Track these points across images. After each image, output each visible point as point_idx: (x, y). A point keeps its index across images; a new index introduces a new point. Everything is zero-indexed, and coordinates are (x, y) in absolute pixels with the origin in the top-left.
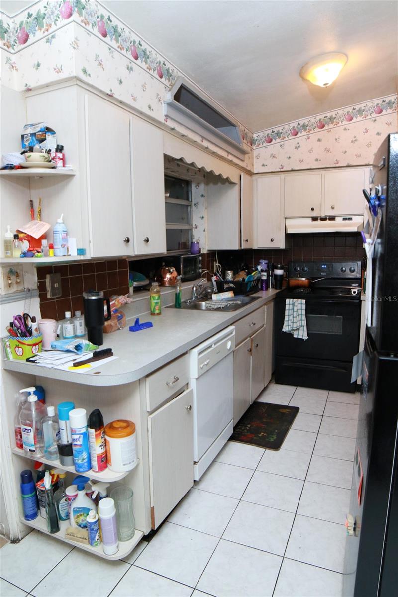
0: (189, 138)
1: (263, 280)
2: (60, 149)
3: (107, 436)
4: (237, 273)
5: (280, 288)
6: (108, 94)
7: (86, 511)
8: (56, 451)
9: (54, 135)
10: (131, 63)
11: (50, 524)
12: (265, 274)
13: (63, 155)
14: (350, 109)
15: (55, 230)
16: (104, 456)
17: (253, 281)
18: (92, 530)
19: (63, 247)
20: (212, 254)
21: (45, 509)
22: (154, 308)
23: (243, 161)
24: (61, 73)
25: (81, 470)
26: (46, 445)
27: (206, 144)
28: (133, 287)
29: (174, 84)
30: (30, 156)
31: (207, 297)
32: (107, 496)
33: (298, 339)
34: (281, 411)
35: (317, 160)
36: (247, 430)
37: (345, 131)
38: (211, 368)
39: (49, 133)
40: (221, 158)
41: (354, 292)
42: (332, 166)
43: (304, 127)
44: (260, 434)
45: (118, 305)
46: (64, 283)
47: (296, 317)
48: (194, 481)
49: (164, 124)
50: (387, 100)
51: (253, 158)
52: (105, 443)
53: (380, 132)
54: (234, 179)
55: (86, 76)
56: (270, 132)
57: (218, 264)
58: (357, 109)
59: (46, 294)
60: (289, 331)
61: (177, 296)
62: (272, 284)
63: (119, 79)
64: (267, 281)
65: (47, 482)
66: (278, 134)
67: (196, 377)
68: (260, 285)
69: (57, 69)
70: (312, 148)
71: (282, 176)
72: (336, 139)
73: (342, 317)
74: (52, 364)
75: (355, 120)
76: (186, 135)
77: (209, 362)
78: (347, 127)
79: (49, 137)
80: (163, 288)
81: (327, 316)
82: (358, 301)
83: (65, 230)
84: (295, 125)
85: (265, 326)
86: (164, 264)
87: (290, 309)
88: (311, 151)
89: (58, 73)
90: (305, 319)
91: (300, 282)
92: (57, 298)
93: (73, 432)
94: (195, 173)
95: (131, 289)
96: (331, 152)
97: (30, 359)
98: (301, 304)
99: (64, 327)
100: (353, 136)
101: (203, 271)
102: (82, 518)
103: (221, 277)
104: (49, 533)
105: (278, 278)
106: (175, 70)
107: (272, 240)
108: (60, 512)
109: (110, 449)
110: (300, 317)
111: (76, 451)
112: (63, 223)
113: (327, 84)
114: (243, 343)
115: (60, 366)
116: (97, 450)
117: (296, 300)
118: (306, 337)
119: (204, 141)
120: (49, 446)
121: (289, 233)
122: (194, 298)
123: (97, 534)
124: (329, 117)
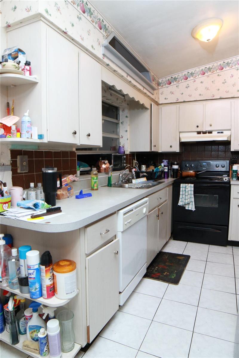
0: (119, 73)
1: (165, 172)
2: (28, 64)
3: (55, 271)
4: (148, 167)
5: (176, 178)
6: (63, 31)
7: (38, 328)
8: (17, 282)
9: (24, 55)
10: (80, 14)
11: (11, 337)
12: (167, 168)
13: (30, 68)
14: (222, 63)
15: (22, 121)
16: (52, 286)
17: (159, 172)
18: (42, 343)
19: (28, 133)
20: (133, 154)
21: (8, 325)
22: (94, 186)
23: (153, 94)
24: (30, 12)
25: (34, 297)
26: (10, 278)
27: (129, 79)
28: (79, 171)
29: (109, 35)
30: (5, 65)
31: (129, 181)
32: (54, 318)
33: (188, 210)
34: (178, 258)
35: (200, 95)
36: (156, 270)
37: (218, 77)
38: (132, 226)
39: (21, 53)
40: (139, 90)
41: (226, 180)
42: (210, 99)
43: (192, 74)
44: (164, 273)
45: (68, 181)
46: (30, 163)
47: (187, 196)
48: (119, 306)
49: (102, 60)
51: (159, 94)
52: (53, 277)
54: (147, 105)
55: (48, 15)
56: (170, 78)
57: (136, 162)
58: (226, 62)
59: (17, 169)
60: (182, 205)
61: (109, 179)
62: (171, 175)
63: (72, 23)
64: (168, 173)
65: (10, 306)
66: (175, 79)
67: (122, 231)
68: (163, 175)
69: (28, 10)
70: (197, 87)
71: (178, 105)
72: (213, 82)
73: (218, 196)
74: (15, 216)
76: (116, 70)
77: (131, 221)
78: (220, 74)
79: (21, 56)
80: (100, 174)
82: (228, 185)
83: (29, 121)
84: (186, 73)
85: (167, 201)
86: (101, 158)
87: (183, 190)
88: (196, 90)
89: (28, 12)
90: (193, 197)
91: (190, 173)
92: (25, 173)
93: (29, 268)
94: (122, 102)
95: (78, 172)
96: (209, 90)
97: (1, 213)
98: (191, 187)
99: (29, 193)
100: (224, 80)
101: (126, 165)
102: (35, 333)
103: (138, 169)
104: (10, 344)
105: (175, 171)
106: (110, 27)
107: (171, 147)
108: (20, 328)
109: (56, 281)
110: (190, 195)
111: (31, 282)
112: (29, 116)
113: (209, 40)
114: (153, 211)
115: (20, 218)
116: (47, 282)
117: (187, 184)
118: (194, 209)
119: (128, 76)
120: (13, 279)
121: (182, 141)
122: (120, 182)
123: (46, 347)
124: (208, 68)
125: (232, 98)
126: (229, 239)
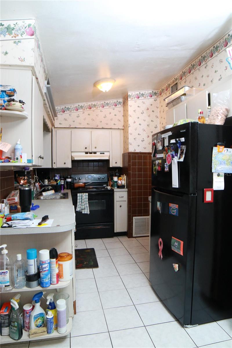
1: (62, 184)
3: (61, 261)
4: (50, 181)
6: (37, 78)
12: (63, 181)
14: (103, 102)
23: (54, 120)
24: (24, 62)
25: (47, 285)
29: (46, 77)
30: (15, 104)
31: (41, 194)
33: (85, 214)
34: (86, 251)
35: (88, 124)
36: (77, 263)
37: (101, 112)
39: (15, 93)
41: (109, 188)
42: (95, 127)
43: (82, 107)
44: (84, 263)
49: (44, 96)
50: (119, 101)
53: (116, 114)
56: (64, 107)
57: (37, 177)
58: (106, 103)
60: (80, 211)
62: (66, 187)
64: (64, 185)
66: (68, 109)
69: (21, 59)
70: (85, 118)
71: (70, 130)
72: (97, 115)
73: (105, 201)
75: (105, 107)
76: (47, 104)
78: (102, 110)
81: (97, 201)
82: (112, 192)
84: (77, 105)
87: (80, 198)
89: (21, 61)
90: (88, 203)
91: (80, 185)
96: (94, 121)
97: (3, 226)
98: (86, 195)
100: (105, 115)
102: (39, 321)
105: (69, 183)
106: (46, 70)
107: (65, 163)
109: (63, 268)
110: (86, 202)
111: (45, 274)
117: (83, 194)
118: (89, 213)
121: (73, 159)
124: (93, 104)
125: (110, 129)
126: (115, 232)
